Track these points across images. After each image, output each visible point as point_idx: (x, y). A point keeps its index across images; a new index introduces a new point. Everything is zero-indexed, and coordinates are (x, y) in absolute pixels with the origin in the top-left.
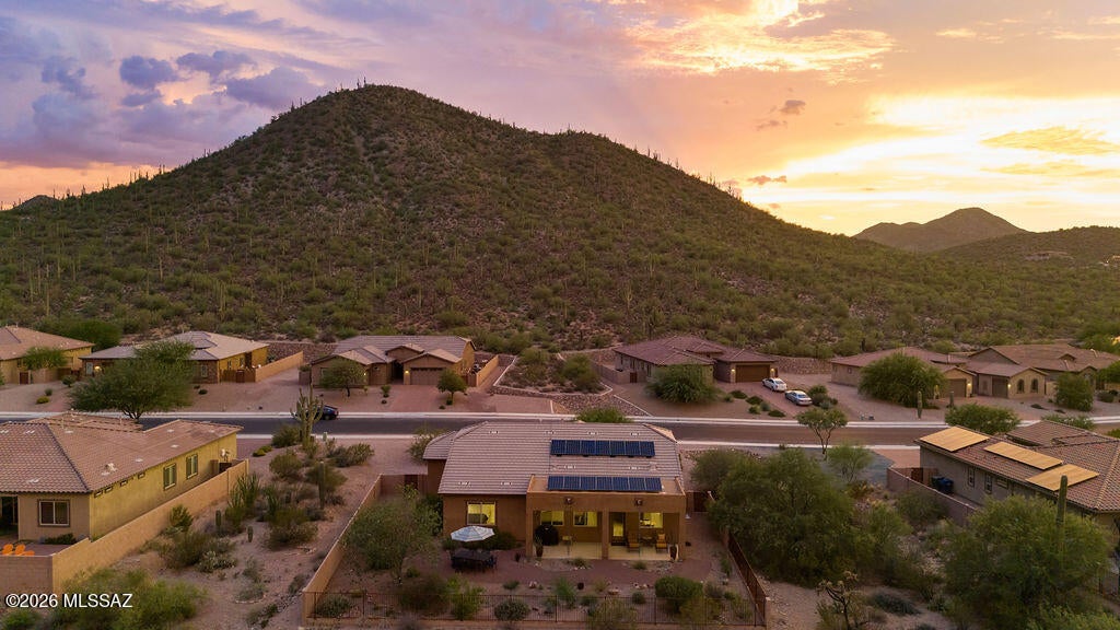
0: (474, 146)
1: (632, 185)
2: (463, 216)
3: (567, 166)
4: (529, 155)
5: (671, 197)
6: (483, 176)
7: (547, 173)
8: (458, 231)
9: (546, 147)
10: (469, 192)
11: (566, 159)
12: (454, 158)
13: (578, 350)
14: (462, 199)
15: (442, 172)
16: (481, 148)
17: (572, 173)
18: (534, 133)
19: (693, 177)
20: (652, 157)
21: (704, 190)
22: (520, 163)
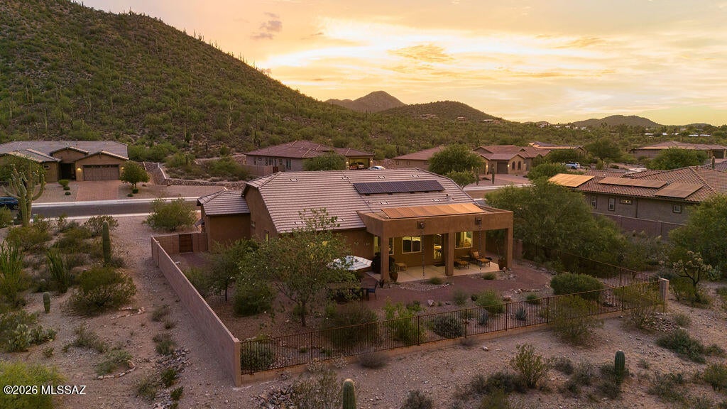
0: (49, 16)
1: (187, 56)
2: (52, 68)
3: (133, 39)
4: (100, 27)
5: (216, 67)
6: (62, 40)
7: (118, 42)
8: (52, 79)
9: (113, 23)
10: (53, 51)
11: (131, 33)
12: (33, 24)
13: (208, 158)
14: (48, 55)
15: (24, 34)
16: (56, 19)
17: (138, 44)
18: (100, 11)
19: (228, 55)
20: (197, 38)
21: (237, 64)
22: (93, 32)
